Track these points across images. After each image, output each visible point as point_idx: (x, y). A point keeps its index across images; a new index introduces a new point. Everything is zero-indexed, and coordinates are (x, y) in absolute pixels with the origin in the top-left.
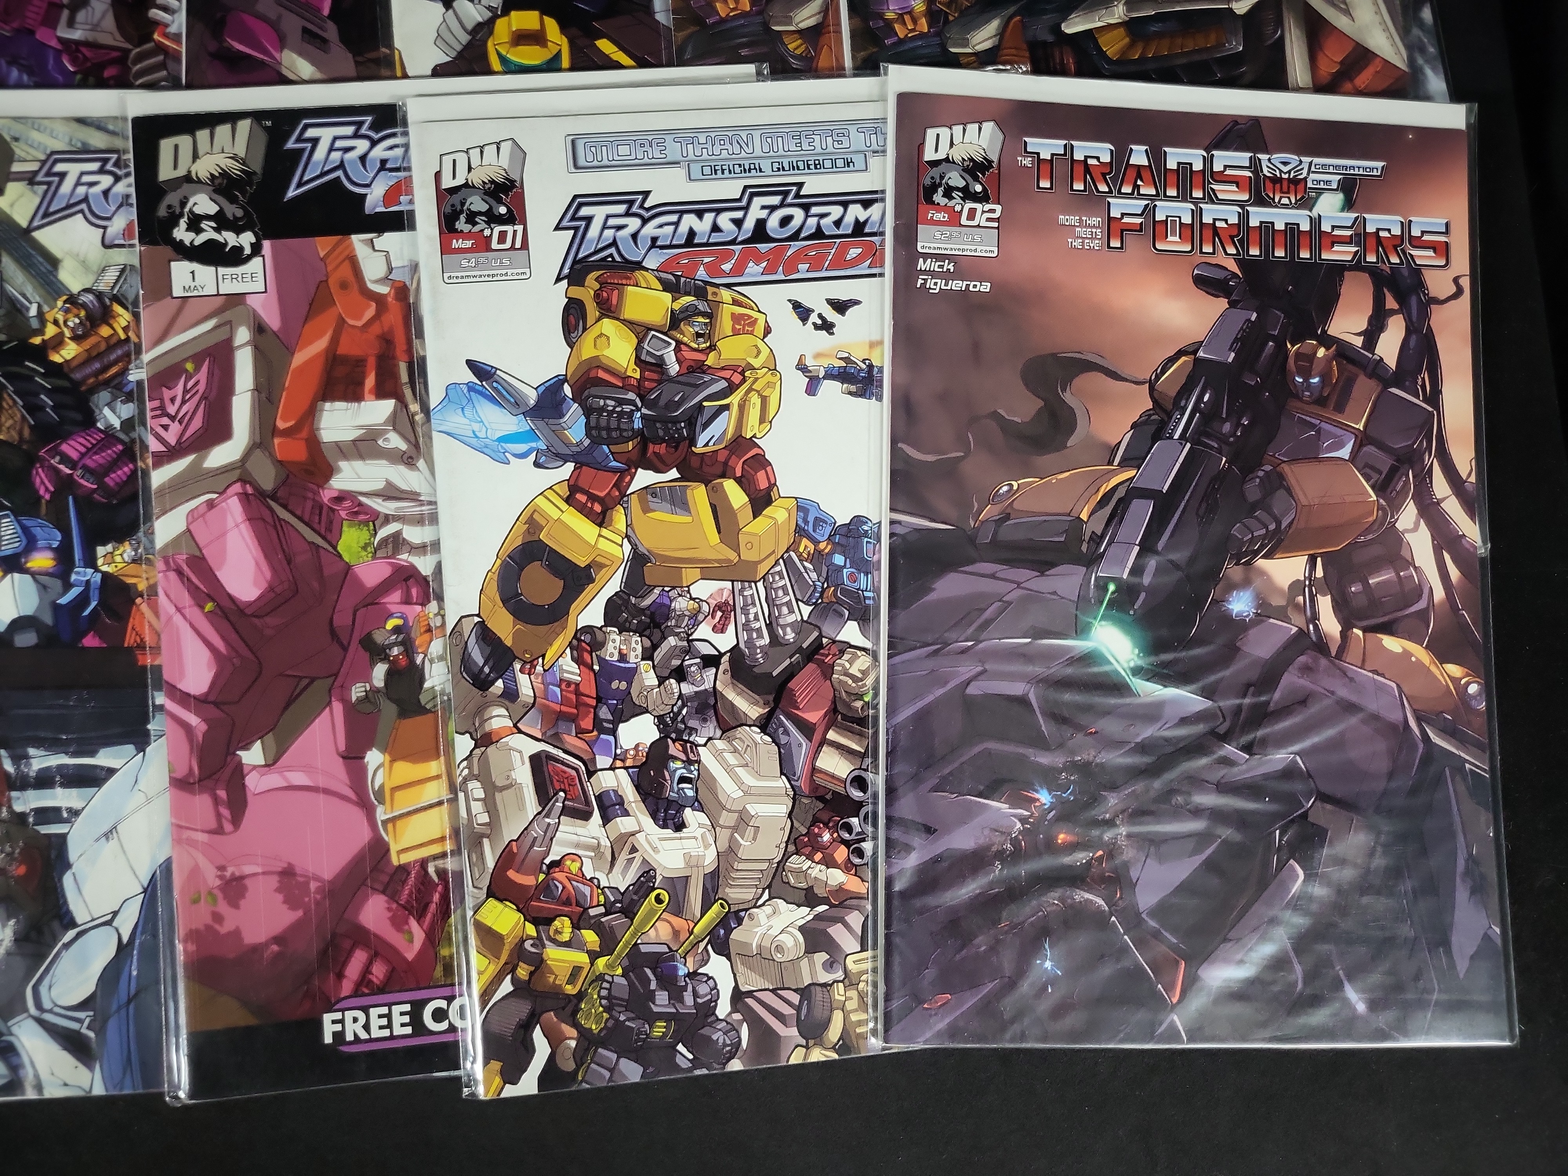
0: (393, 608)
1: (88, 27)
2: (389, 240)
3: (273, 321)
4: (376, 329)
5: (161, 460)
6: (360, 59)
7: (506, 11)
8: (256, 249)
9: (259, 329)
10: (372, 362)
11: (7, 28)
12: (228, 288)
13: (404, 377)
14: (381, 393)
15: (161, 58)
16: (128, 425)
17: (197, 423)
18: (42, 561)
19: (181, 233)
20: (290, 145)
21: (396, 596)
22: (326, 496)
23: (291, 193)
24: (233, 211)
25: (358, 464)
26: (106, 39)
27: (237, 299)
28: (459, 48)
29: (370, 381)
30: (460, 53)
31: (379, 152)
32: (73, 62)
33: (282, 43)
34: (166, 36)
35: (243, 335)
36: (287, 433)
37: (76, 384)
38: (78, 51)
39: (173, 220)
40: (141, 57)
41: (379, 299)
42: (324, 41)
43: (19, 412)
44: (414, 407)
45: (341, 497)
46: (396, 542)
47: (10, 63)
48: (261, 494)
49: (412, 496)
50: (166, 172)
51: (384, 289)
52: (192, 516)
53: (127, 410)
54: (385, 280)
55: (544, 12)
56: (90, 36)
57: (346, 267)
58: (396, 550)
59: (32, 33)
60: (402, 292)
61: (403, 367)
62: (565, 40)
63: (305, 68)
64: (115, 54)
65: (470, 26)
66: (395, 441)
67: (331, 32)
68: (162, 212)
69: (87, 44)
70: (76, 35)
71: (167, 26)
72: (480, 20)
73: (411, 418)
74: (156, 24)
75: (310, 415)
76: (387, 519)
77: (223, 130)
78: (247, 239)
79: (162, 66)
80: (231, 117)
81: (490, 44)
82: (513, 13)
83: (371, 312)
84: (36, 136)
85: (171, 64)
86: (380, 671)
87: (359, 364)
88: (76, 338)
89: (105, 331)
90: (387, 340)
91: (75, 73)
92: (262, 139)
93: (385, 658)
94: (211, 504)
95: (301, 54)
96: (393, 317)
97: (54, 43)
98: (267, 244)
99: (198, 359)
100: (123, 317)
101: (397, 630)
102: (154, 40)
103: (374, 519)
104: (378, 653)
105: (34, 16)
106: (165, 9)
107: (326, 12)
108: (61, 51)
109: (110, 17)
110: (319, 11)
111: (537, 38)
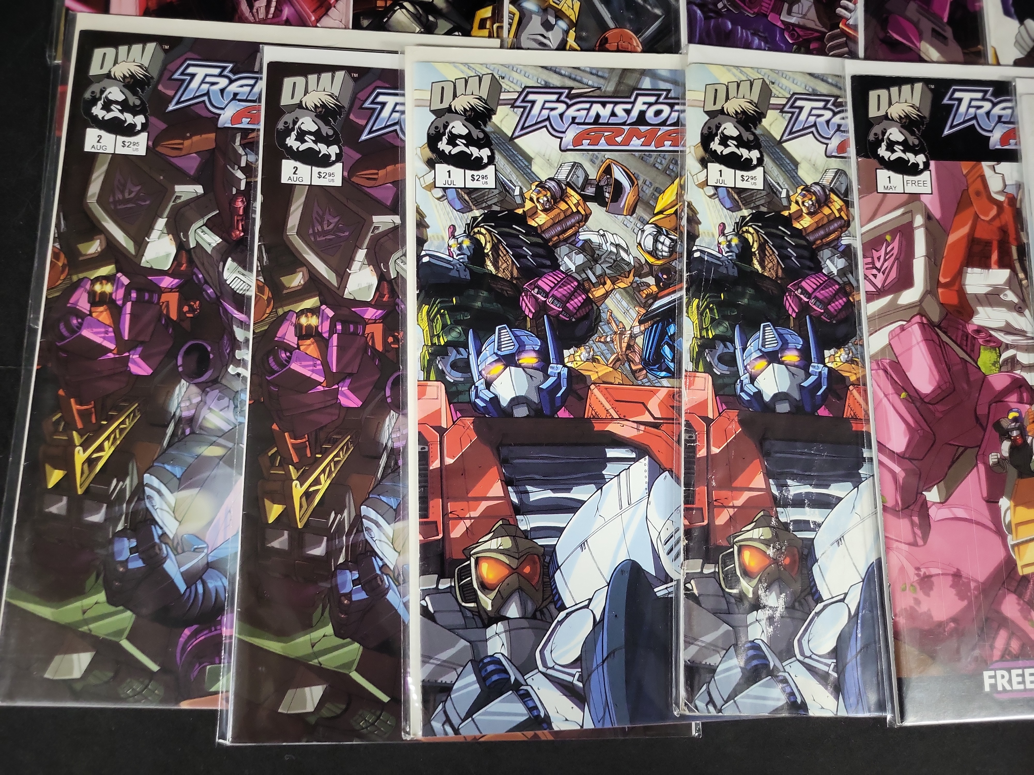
0: (1013, 405)
1: (800, 16)
2: (1004, 167)
3: (937, 213)
4: (997, 223)
5: (871, 297)
6: (966, 51)
8: (927, 166)
9: (929, 217)
10: (995, 244)
11: (752, 12)
12: (911, 189)
13: (1015, 255)
14: (1002, 265)
15: (845, 39)
16: (843, 272)
17: (893, 275)
18: (791, 357)
19: (883, 152)
20: (946, 101)
21: (1013, 398)
22: (970, 329)
23: (946, 132)
24: (913, 140)
25: (989, 309)
26: (811, 25)
27: (915, 197)
28: (1028, 50)
29: (995, 257)
30: (1029, 53)
31: (997, 111)
32: (792, 36)
33: (921, 37)
34: (848, 26)
35: (919, 220)
36: (945, 285)
37: (810, 244)
38: (794, 30)
39: (878, 143)
40: (832, 38)
41: (999, 204)
42: (945, 38)
43: (776, 258)
44: (1021, 275)
45: (980, 330)
46: (1013, 362)
47: (754, 34)
48: (931, 324)
49: (1021, 333)
50: (873, 112)
51: (1001, 198)
52: (892, 335)
53: (841, 263)
54: (1002, 192)
56: (802, 22)
57: (979, 183)
58: (1013, 368)
59: (766, 16)
60: (1012, 200)
61: (1014, 249)
63: (934, 54)
64: (816, 34)
66: (1011, 297)
67: (949, 32)
68: (871, 137)
69: (799, 26)
70: (793, 20)
71: (848, 20)
73: (1020, 281)
74: (841, 17)
75: (959, 276)
76: (1008, 347)
77: (906, 88)
78: (921, 159)
79: (845, 44)
80: (911, 81)
83: (994, 212)
84: (784, 82)
85: (852, 45)
86: (1006, 446)
87: (988, 244)
88: (810, 214)
89: (826, 211)
90: (1003, 230)
91: (793, 44)
92: (929, 95)
93: (1009, 438)
94: (902, 328)
95: (932, 45)
96: (1008, 217)
97: (779, 24)
98: (932, 163)
99: (893, 233)
100: (837, 203)
101: (1015, 420)
102: (839, 28)
103: (999, 347)
104: (1005, 434)
105: (767, 6)
106: (846, 8)
107: (945, 20)
108: (784, 30)
109: (813, 10)
110: (942, 19)
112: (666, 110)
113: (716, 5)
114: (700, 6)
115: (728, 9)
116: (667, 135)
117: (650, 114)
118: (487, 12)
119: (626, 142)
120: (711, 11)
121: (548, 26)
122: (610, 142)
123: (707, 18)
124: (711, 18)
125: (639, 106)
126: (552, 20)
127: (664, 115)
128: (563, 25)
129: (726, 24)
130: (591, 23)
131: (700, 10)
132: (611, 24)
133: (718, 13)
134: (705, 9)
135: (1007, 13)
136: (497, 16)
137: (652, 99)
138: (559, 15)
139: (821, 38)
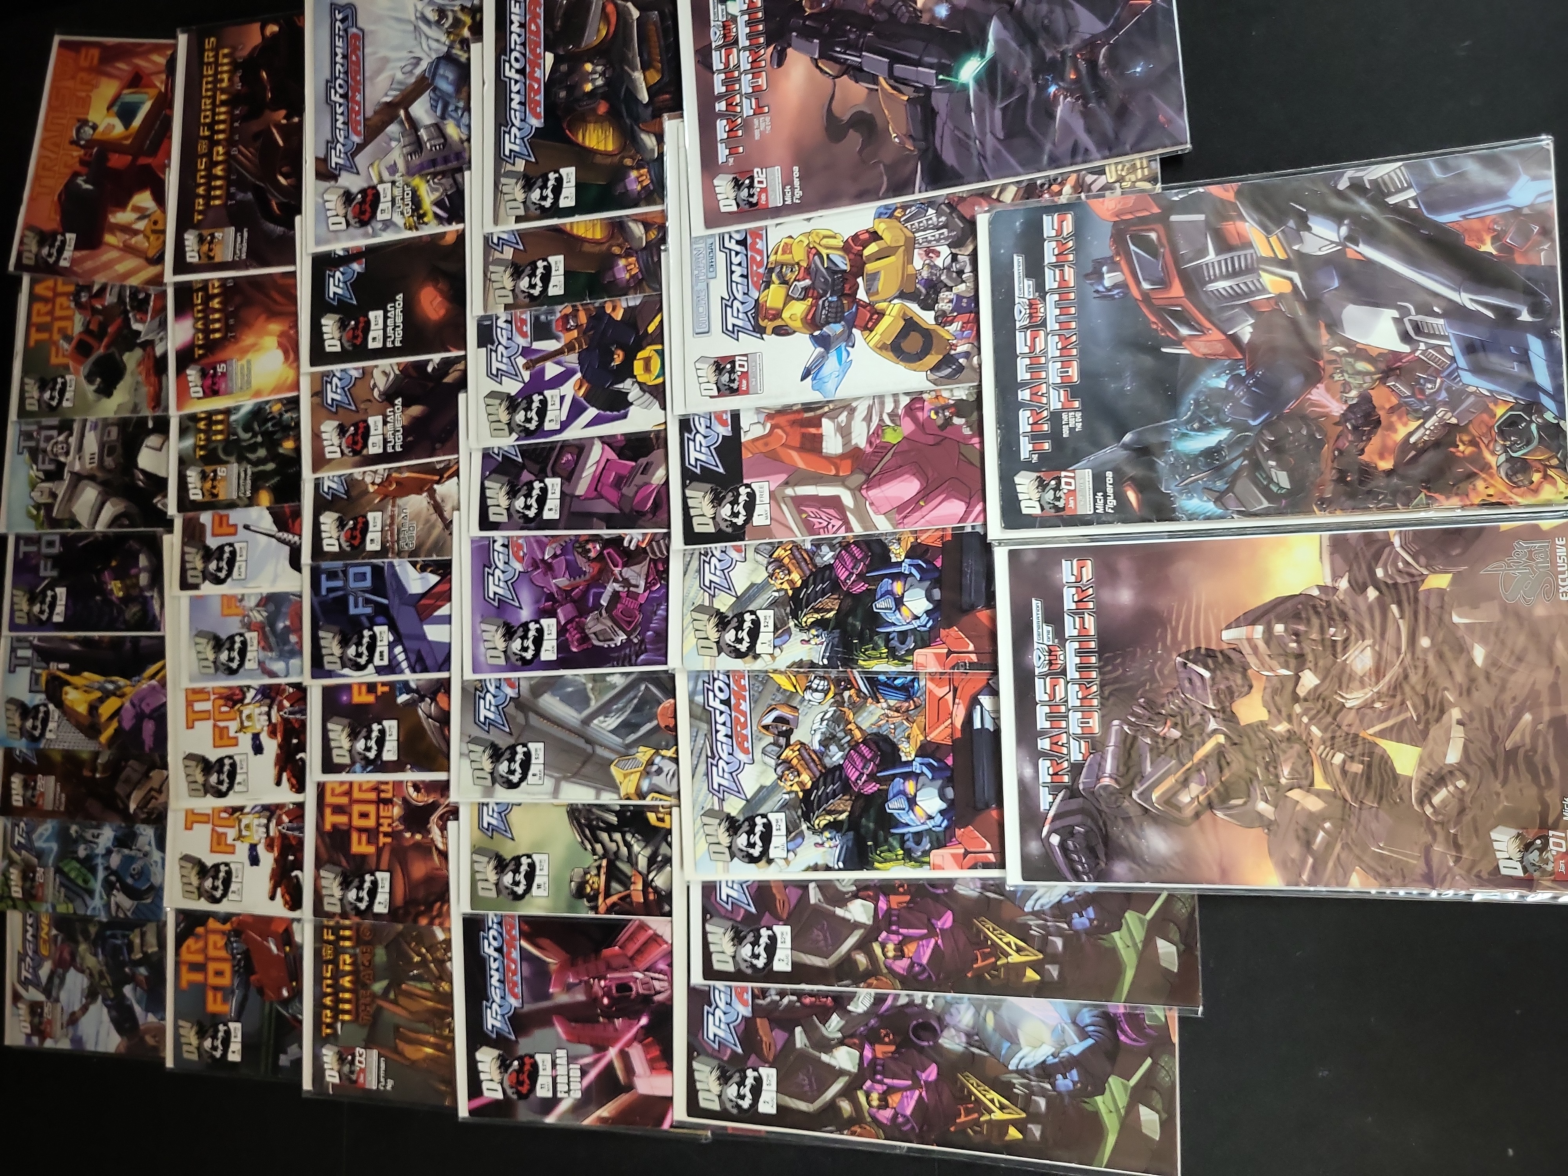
0: (926, 416)
1: (639, 578)
2: (744, 423)
3: (783, 477)
4: (788, 429)
5: (849, 529)
6: (656, 447)
7: (635, 377)
8: (748, 486)
9: (786, 483)
10: (804, 430)
11: (638, 616)
12: (766, 499)
13: (811, 414)
14: (819, 425)
15: (655, 543)
16: (832, 547)
17: (831, 511)
18: (898, 587)
19: (740, 521)
20: (698, 471)
21: (920, 414)
22: (869, 450)
23: (721, 470)
24: (730, 497)
25: (853, 435)
26: (645, 569)
27: (772, 495)
28: (652, 398)
29: (813, 430)
30: (655, 398)
31: (702, 430)
32: (656, 584)
33: (647, 484)
34: (643, 541)
35: (789, 491)
36: (837, 470)
37: (812, 573)
38: (650, 582)
39: (733, 524)
40: (654, 553)
41: (773, 428)
42: (647, 464)
43: (825, 600)
44: (826, 409)
45: (870, 442)
46: (893, 415)
47: (657, 614)
48: (867, 481)
49: (870, 408)
50: (711, 529)
51: (768, 426)
52: (877, 512)
53: (825, 549)
54: (764, 425)
55: (634, 358)
56: (643, 576)
57: (759, 444)
58: (897, 415)
59: (641, 605)
60: (770, 417)
61: (806, 415)
62: (649, 347)
63: (660, 473)
64: (653, 565)
65: (641, 394)
66: (843, 418)
67: (643, 461)
68: (730, 530)
69: (646, 579)
70: (642, 584)
71: (639, 541)
72: (638, 388)
73: (831, 410)
74: (638, 547)
75: (829, 459)
76: (881, 420)
77: (690, 503)
78: (743, 491)
79: (658, 542)
80: (685, 499)
81: (650, 384)
82: (635, 373)
83: (779, 431)
84: (692, 595)
85: (658, 537)
86: (957, 421)
87: (804, 435)
88: (789, 574)
89: (786, 561)
90: (793, 423)
91: (661, 583)
92: (694, 484)
93: (951, 418)
94: (871, 504)
95: (654, 474)
96: (782, 420)
97: (646, 594)
98: (745, 481)
99: (801, 512)
100: (780, 552)
101: (937, 413)
102: (645, 548)
103: (881, 426)
104: (948, 421)
105: (633, 604)
106: (630, 543)
107: (634, 464)
108: (651, 591)
109: (634, 568)
110: (633, 467)
111: (647, 361)
112: (718, 683)
113: (635, 644)
114: (637, 657)
115: (638, 634)
116: (737, 682)
117: (722, 696)
118: (652, 817)
119: (744, 714)
120: (640, 648)
121: (659, 771)
122: (744, 726)
123: (646, 651)
124: (646, 647)
125: (717, 704)
126: (655, 768)
127: (722, 685)
128: (658, 760)
129: (651, 636)
130: (655, 738)
131: (641, 655)
132: (655, 723)
133: (642, 642)
134: (640, 651)
135: (625, 416)
136: (654, 809)
137: (711, 694)
138: (650, 763)
139: (654, 561)
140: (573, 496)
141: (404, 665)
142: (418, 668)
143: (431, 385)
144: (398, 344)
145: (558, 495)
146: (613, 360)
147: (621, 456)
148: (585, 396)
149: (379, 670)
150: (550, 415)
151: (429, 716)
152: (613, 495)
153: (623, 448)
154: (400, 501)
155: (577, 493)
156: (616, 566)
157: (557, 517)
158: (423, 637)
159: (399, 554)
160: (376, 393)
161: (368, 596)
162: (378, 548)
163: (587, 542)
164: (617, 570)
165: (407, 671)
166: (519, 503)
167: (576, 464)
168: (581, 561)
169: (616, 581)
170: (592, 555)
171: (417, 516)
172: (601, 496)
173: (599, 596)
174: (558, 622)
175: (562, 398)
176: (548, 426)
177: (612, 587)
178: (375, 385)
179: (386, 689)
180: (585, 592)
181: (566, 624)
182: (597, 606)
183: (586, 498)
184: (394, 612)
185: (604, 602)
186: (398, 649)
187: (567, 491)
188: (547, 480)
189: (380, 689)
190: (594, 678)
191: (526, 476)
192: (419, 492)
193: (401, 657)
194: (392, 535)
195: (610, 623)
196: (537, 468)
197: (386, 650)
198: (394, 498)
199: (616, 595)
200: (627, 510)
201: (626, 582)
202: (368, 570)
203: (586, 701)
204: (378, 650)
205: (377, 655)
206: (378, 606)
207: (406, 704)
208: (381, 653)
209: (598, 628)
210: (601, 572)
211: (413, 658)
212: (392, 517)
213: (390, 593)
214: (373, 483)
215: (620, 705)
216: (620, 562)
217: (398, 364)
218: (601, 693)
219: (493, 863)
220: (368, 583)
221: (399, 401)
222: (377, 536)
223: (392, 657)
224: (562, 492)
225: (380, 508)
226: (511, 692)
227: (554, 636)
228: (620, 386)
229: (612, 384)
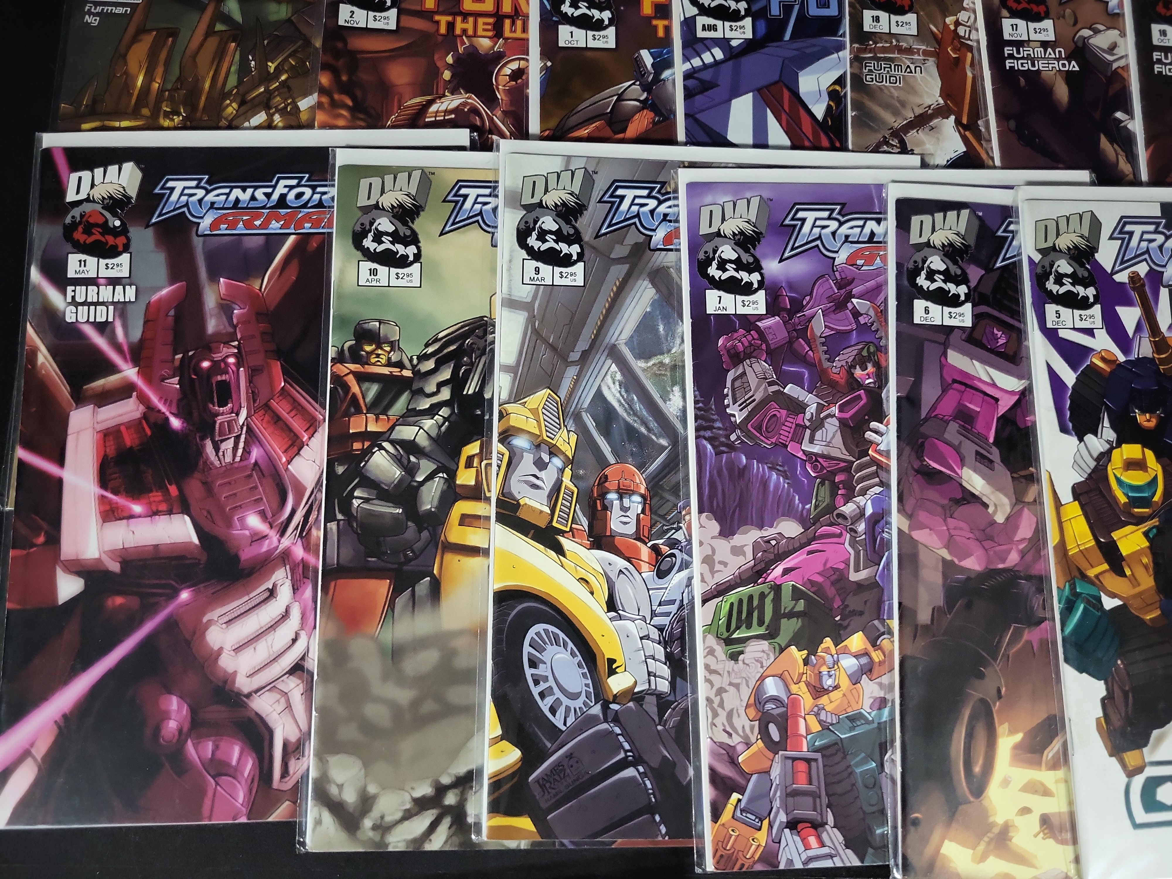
1: (824, 443)
6: (1015, 475)
7: (1119, 445)
11: (769, 443)
15: (875, 468)
26: (836, 453)
28: (1089, 471)
30: (1090, 475)
32: (814, 468)
33: (962, 462)
34: (879, 452)
38: (817, 461)
40: (862, 469)
42: (991, 461)
47: (771, 469)
55: (1145, 445)
56: (826, 451)
59: (786, 446)
62: (1159, 467)
63: (978, 482)
64: (843, 464)
65: (1095, 455)
67: (995, 454)
69: (823, 456)
70: (816, 449)
71: (878, 445)
72: (1102, 451)
74: (871, 443)
79: (876, 474)
81: (1109, 468)
82: (1123, 445)
85: (883, 474)
91: (816, 478)
95: (975, 471)
97: (800, 454)
102: (869, 455)
105: (787, 434)
106: (876, 432)
107: (991, 440)
108: (806, 461)
109: (839, 437)
110: (987, 439)
111: (1138, 465)
113: (728, 437)
114: (710, 440)
115: (743, 442)
118: (473, 448)
120: (723, 444)
121: (541, 465)
123: (718, 453)
124: (723, 452)
126: (546, 457)
128: (557, 462)
129: (740, 459)
130: (589, 458)
131: (711, 445)
132: (612, 459)
133: (731, 447)
134: (717, 443)
135: (1064, 429)
136: (485, 452)
138: (553, 451)
139: (847, 469)
140: (945, 346)
141: (696, 62)
142: (691, 82)
143: (1097, 115)
144: (1157, 68)
145: (948, 322)
146: (1143, 411)
147: (1004, 420)
148: (1092, 367)
149: (689, 24)
150: (1066, 312)
151: (621, 98)
152: (947, 408)
153: (1014, 423)
154: (931, 64)
155: (951, 353)
156: (841, 409)
157: (917, 321)
158: (737, 93)
159: (857, 60)
160: (1086, 33)
161: (796, 8)
162: (866, 28)
163: (878, 365)
164: (835, 410)
165: (687, 66)
166: (937, 263)
167: (992, 351)
168: (848, 355)
169: (820, 408)
170: (858, 372)
171: (911, 89)
172: (945, 389)
173: (798, 381)
174: (760, 318)
175: (1089, 332)
176: (1051, 309)
177: (811, 401)
178: (1097, 32)
179: (661, 33)
180: (803, 360)
181: (758, 329)
182: (784, 379)
183: (943, 365)
184: (772, 49)
185: (790, 389)
186: (719, 54)
187: (955, 337)
188: (968, 306)
189: (660, 24)
190: (677, 367)
191: (975, 273)
192: (944, 93)
193: (708, 58)
194: (884, 50)
195: (758, 397)
196: (987, 289)
197: (718, 34)
198: (936, 54)
199: (800, 407)
200: (924, 429)
201: (818, 424)
202: (832, 11)
203: (644, 354)
204: (719, 23)
205: (711, 21)
206: (783, 23)
207: (639, 62)
208: (714, 28)
209: (753, 381)
210: (833, 384)
211: (706, 76)
212: (909, 51)
213: (799, 44)
214: (957, 23)
215: (638, 406)
216: (847, 415)
217: (1126, 68)
218: (657, 377)
219: (407, 201)
220: (814, 11)
221: (1074, 66)
222: (883, 27)
223: (707, 44)
224: (952, 328)
225: (922, 33)
226: (658, 236)
227: (741, 311)
228: (1106, 423)
229: (1108, 408)
